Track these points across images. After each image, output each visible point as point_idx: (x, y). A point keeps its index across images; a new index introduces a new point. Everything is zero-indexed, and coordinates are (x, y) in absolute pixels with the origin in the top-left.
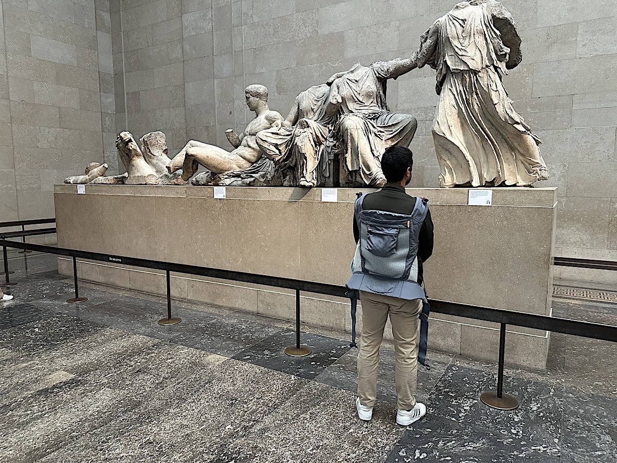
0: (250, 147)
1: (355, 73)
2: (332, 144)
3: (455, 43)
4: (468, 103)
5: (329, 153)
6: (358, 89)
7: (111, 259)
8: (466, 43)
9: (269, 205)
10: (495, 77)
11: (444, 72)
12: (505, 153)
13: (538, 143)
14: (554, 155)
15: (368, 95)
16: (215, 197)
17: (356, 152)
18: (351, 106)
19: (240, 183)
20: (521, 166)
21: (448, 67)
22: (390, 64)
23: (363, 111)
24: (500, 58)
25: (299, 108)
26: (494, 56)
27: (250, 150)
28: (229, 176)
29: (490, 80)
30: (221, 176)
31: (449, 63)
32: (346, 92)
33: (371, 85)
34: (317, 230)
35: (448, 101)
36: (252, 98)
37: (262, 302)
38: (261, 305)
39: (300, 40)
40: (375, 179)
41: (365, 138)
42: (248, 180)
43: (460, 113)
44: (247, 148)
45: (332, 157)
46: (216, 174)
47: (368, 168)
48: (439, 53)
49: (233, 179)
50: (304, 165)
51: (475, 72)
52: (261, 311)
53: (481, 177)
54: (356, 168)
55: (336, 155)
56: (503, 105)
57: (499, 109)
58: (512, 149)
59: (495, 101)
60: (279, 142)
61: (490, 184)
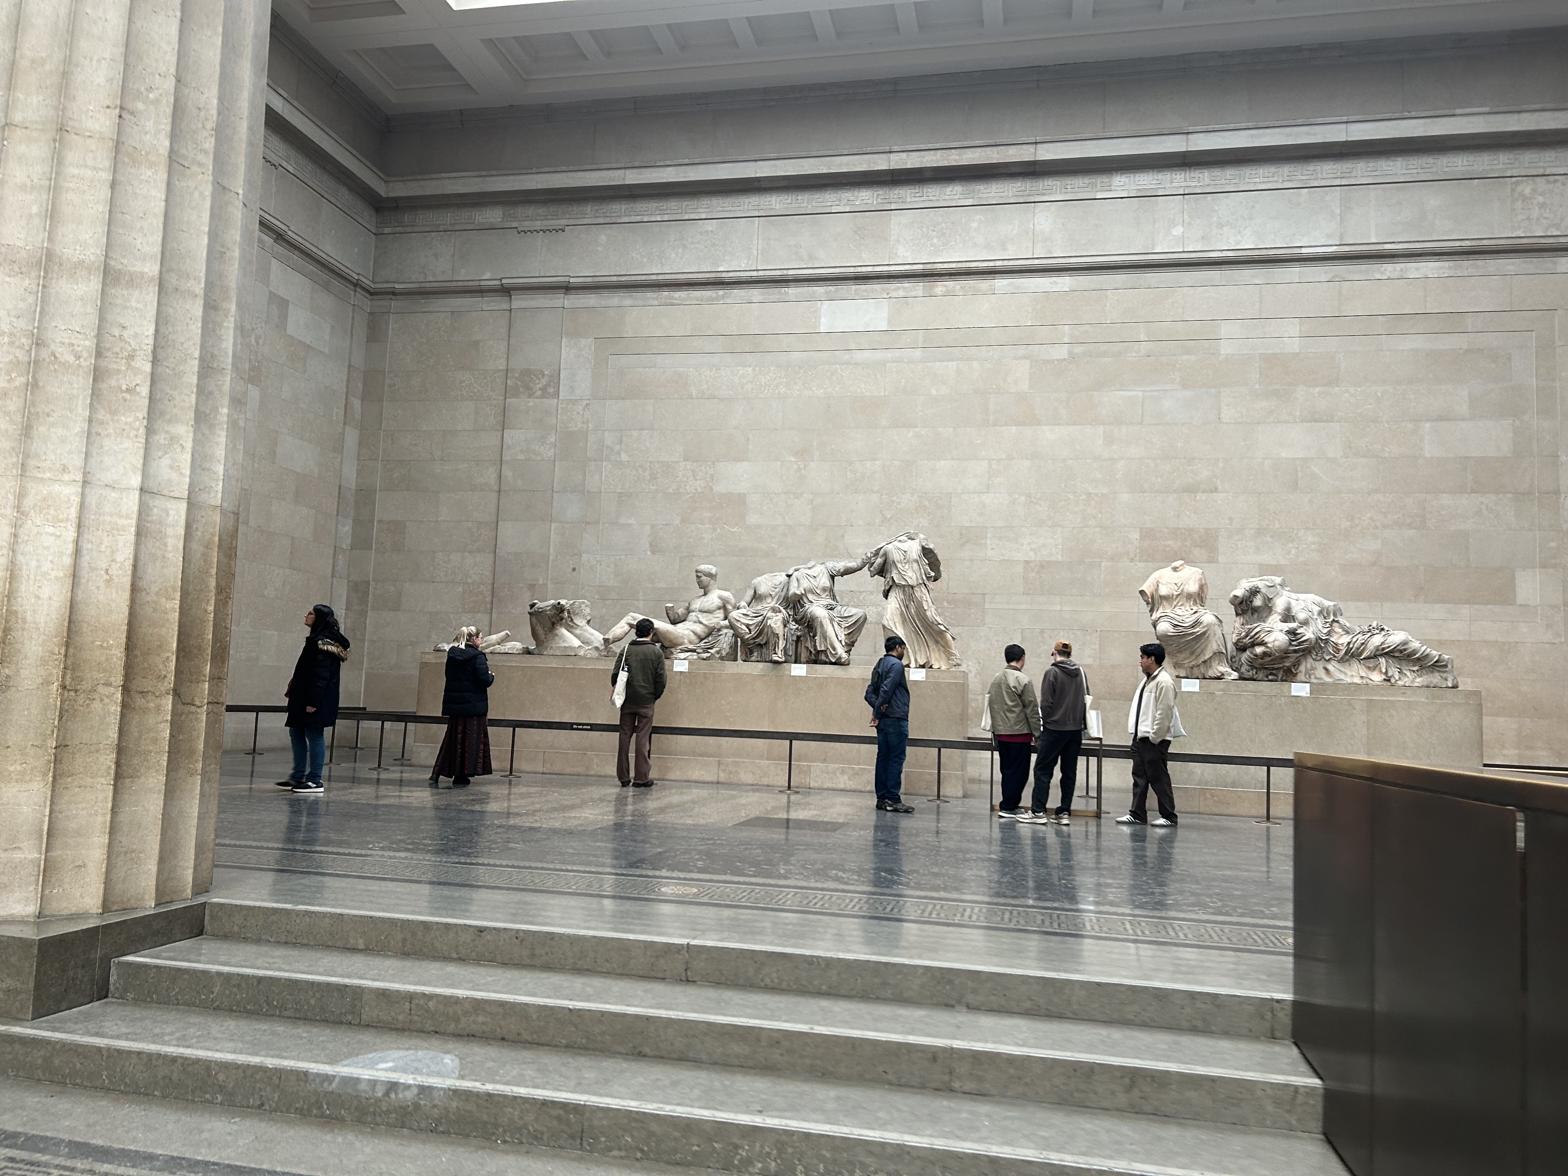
0: (701, 623)
1: (813, 570)
2: (795, 627)
3: (899, 565)
4: (907, 607)
5: (792, 635)
6: (816, 584)
7: (575, 726)
8: (907, 567)
9: (738, 678)
10: (925, 591)
11: (891, 583)
12: (932, 646)
13: (954, 639)
14: (970, 652)
15: (824, 590)
16: (675, 670)
17: (825, 637)
18: (810, 597)
19: (695, 657)
20: (943, 655)
21: (893, 581)
22: (841, 565)
23: (822, 602)
24: (928, 578)
25: (755, 592)
26: (924, 578)
27: (701, 626)
28: (682, 651)
29: (922, 594)
30: (673, 650)
31: (895, 579)
32: (805, 584)
33: (825, 581)
34: (786, 700)
35: (894, 602)
36: (704, 578)
37: (724, 771)
38: (722, 775)
39: (688, 493)
40: (840, 658)
41: (830, 625)
42: (705, 655)
43: (902, 614)
44: (698, 624)
45: (795, 638)
46: (667, 648)
47: (834, 649)
48: (887, 571)
49: (689, 654)
50: (776, 644)
51: (912, 587)
52: (722, 780)
53: (916, 661)
54: (823, 649)
55: (798, 637)
56: (932, 613)
57: (928, 613)
58: (937, 642)
59: (926, 608)
60: (751, 622)
61: (923, 666)
